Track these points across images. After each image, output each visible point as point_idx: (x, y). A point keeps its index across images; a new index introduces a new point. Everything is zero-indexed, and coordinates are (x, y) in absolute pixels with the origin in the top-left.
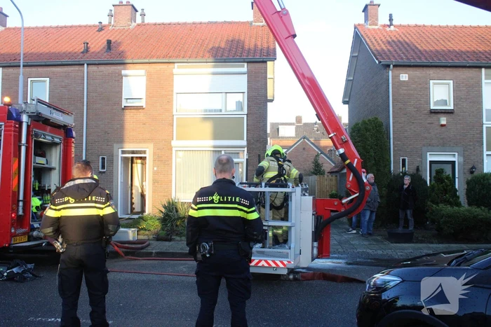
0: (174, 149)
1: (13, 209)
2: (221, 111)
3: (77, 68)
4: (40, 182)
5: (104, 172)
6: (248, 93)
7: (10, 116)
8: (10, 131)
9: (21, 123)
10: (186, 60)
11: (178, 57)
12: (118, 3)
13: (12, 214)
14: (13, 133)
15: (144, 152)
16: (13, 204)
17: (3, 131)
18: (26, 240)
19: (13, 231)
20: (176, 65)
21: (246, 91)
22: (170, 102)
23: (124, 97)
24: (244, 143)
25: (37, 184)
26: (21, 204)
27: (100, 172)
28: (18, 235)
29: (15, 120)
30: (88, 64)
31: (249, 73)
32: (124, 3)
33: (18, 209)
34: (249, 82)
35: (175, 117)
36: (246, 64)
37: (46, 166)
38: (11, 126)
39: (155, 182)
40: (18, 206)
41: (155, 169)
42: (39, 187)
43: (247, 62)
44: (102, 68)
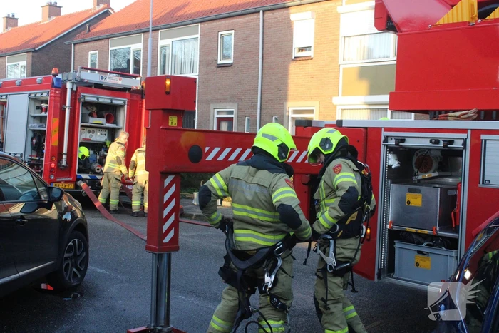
0: (338, 108)
1: (52, 160)
7: (53, 84)
13: (51, 164)
14: (53, 98)
16: (51, 156)
17: (49, 97)
18: (72, 188)
19: (52, 178)
22: (336, 48)
23: (294, 46)
26: (65, 157)
28: (60, 182)
30: (263, 11)
35: (341, 68)
38: (53, 93)
44: (277, 13)
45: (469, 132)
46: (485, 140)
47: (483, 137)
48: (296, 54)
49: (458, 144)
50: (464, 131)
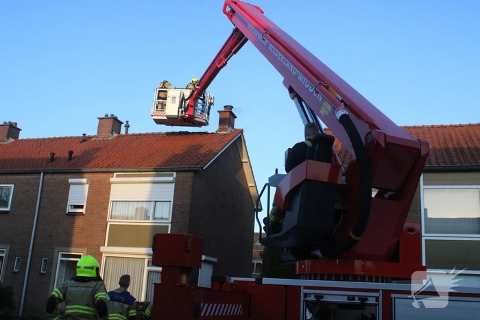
0: (104, 255)
2: (149, 219)
5: (44, 274)
6: (174, 201)
12: (103, 116)
20: (115, 174)
21: (172, 200)
22: (106, 209)
23: (68, 204)
27: (41, 274)
30: (45, 173)
31: (177, 183)
32: (109, 116)
34: (176, 191)
35: (109, 224)
36: (175, 174)
43: (177, 171)
44: (55, 176)
45: (381, 291)
46: (395, 298)
47: (393, 296)
48: (69, 210)
49: (372, 301)
50: (377, 291)
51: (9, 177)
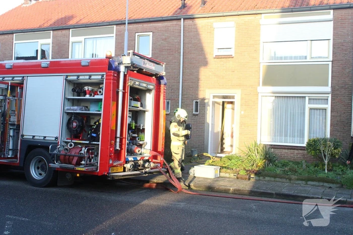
0: (260, 95)
1: (111, 144)
2: (306, 58)
3: (175, 22)
4: (136, 122)
5: (197, 115)
6: (333, 40)
7: (110, 67)
8: (110, 79)
9: (119, 73)
10: (272, 11)
11: (265, 8)
13: (110, 148)
14: (112, 81)
15: (233, 97)
16: (111, 140)
17: (105, 80)
18: (122, 170)
19: (111, 162)
20: (263, 15)
21: (331, 38)
22: (257, 51)
23: (215, 47)
24: (328, 89)
25: (134, 124)
26: (118, 140)
27: (194, 115)
28: (115, 166)
29: (114, 70)
30: (184, 19)
31: (335, 20)
33: (115, 144)
34: (335, 29)
35: (261, 65)
36: (332, 11)
37: (141, 108)
38: (111, 75)
39: (242, 124)
40: (116, 142)
41: (243, 112)
42: (135, 126)
43: (334, 9)
51: (145, 25)
